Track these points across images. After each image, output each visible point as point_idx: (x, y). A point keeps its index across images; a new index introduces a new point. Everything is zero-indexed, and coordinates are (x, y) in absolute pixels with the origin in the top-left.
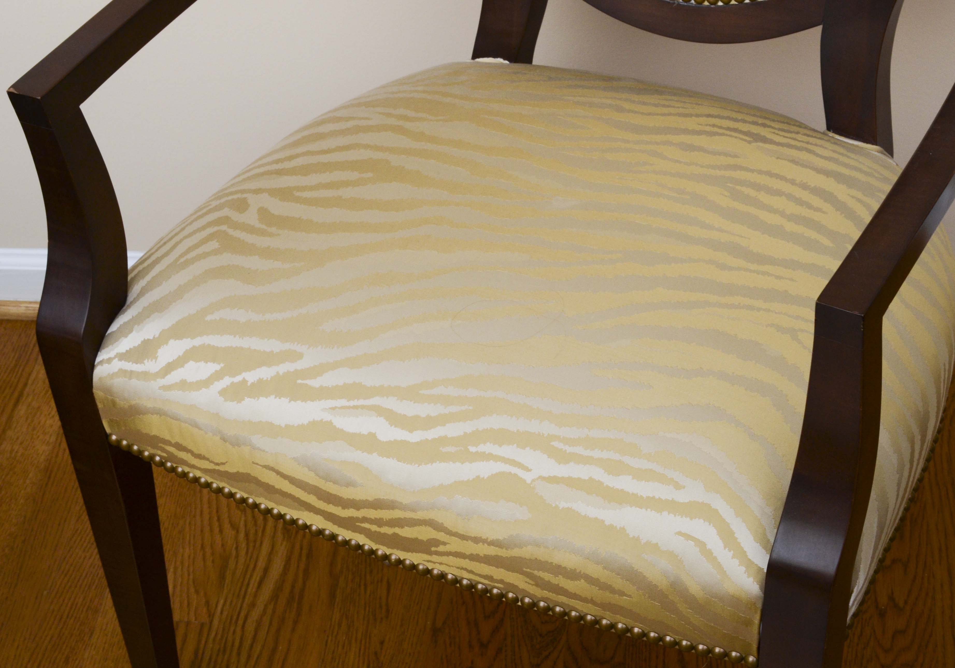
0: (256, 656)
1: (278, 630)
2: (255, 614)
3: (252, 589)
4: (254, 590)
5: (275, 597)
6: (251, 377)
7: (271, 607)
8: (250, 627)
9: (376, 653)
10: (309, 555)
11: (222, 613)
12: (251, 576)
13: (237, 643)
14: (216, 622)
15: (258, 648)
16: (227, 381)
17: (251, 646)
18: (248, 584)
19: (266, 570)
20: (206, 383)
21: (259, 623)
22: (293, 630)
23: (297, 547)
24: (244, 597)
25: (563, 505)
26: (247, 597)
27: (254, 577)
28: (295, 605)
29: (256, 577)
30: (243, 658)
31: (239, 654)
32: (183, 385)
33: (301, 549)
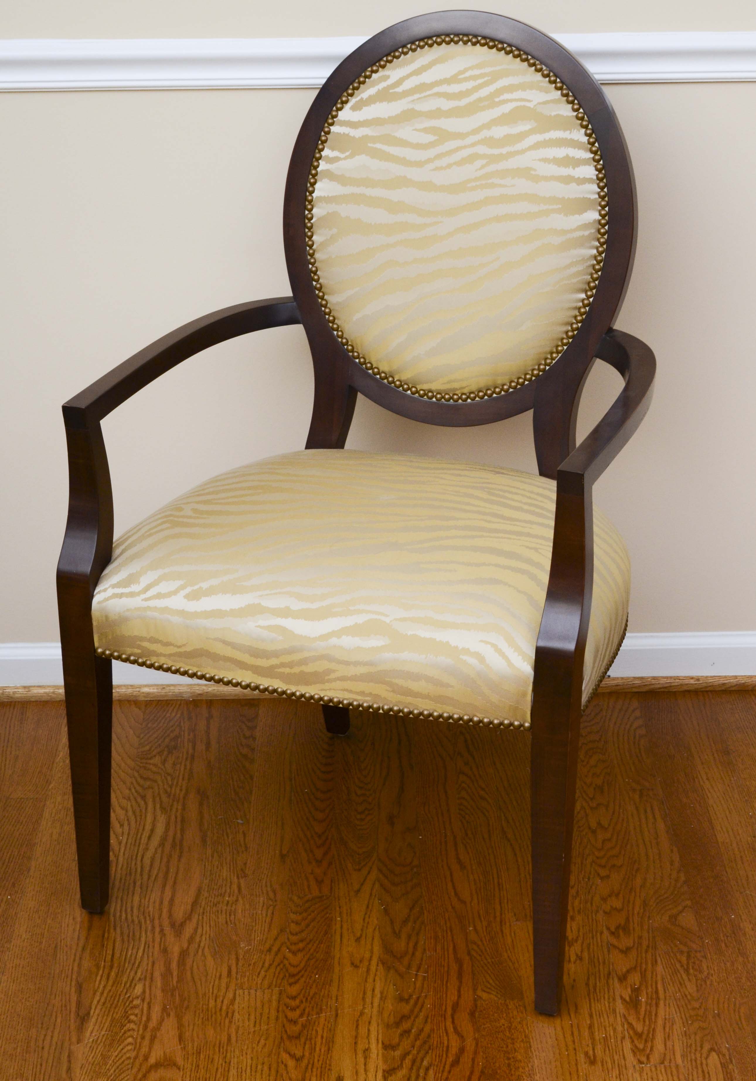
0: (154, 876)
1: (168, 862)
2: (149, 854)
3: (144, 840)
4: (146, 841)
5: (162, 844)
6: (205, 585)
7: (159, 851)
8: (147, 861)
9: (242, 870)
10: (183, 820)
11: (124, 854)
12: (142, 834)
13: (139, 870)
14: (121, 859)
15: (155, 872)
16: (188, 590)
17: (150, 871)
18: (141, 838)
19: (152, 831)
20: (175, 592)
21: (153, 859)
22: (179, 861)
23: (173, 817)
24: (139, 846)
25: (410, 633)
26: (141, 846)
27: (144, 834)
28: (178, 848)
29: (146, 834)
30: (145, 876)
31: (141, 875)
32: (159, 596)
33: (176, 817)
